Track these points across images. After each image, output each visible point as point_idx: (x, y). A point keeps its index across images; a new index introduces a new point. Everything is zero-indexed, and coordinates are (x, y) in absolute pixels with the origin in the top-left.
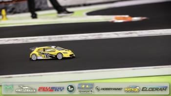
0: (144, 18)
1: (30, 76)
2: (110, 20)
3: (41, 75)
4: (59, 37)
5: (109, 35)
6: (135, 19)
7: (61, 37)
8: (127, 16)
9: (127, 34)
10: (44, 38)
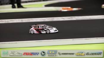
0: (80, 9)
1: (9, 43)
2: (59, 10)
3: (16, 43)
4: (27, 20)
5: (58, 19)
6: (75, 9)
7: (29, 20)
8: (69, 8)
9: (70, 18)
10: (19, 20)
